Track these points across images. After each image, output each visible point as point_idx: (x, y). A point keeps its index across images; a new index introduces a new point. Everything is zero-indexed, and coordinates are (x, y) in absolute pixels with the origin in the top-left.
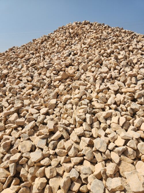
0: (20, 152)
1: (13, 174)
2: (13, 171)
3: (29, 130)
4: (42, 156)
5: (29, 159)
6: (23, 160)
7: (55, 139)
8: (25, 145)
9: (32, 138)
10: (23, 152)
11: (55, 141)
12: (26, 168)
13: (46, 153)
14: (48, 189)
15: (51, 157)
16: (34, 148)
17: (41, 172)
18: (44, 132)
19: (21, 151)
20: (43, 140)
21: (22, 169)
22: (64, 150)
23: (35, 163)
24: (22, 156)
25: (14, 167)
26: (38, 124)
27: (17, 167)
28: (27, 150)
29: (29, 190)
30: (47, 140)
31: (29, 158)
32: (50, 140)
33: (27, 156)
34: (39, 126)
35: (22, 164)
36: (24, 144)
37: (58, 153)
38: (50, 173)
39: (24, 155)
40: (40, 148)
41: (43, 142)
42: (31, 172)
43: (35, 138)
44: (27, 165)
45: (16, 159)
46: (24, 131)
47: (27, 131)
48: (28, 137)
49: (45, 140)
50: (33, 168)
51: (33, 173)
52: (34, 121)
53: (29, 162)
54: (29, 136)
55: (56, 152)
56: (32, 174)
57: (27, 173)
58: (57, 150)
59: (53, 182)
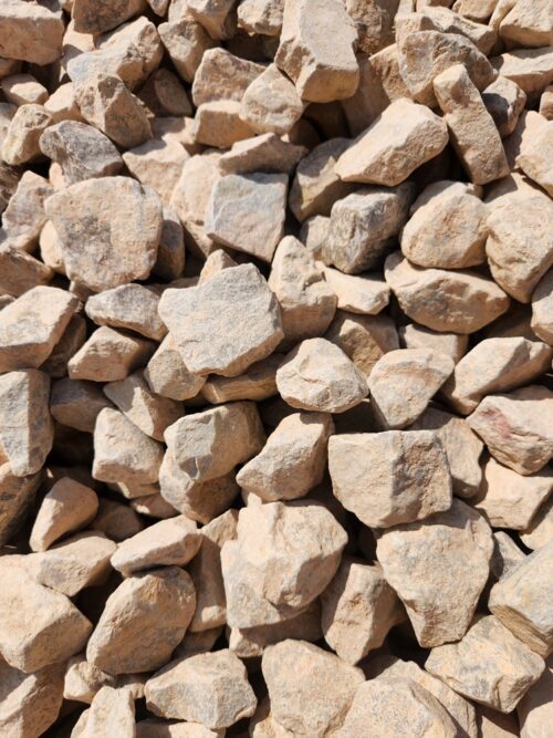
0: (58, 279)
1: (31, 464)
2: (25, 435)
3: (114, 82)
4: (276, 324)
5: (157, 344)
6: (102, 353)
7: (379, 178)
8: (93, 220)
9: (146, 165)
10: (90, 277)
11: (385, 196)
12: (141, 415)
13: (311, 301)
14: (365, 603)
15: (353, 331)
16: (178, 252)
17: (291, 468)
18: (265, 111)
19: (69, 270)
20: (259, 181)
21: (105, 418)
22: (476, 284)
23: (213, 377)
24: (83, 313)
25: (33, 406)
26: (180, 50)
27: (52, 399)
28: (123, 268)
29: (191, 586)
30: (293, 192)
31: (156, 337)
32: (318, 190)
33: (134, 315)
34: (197, 61)
35: (98, 379)
36: (82, 214)
37: (416, 302)
38: (398, 490)
39: (99, 308)
40: (236, 256)
41: (257, 203)
42: (188, 454)
43: (180, 166)
44: (138, 391)
45: (29, 338)
46: (68, 104)
47: (91, 103)
48: (109, 152)
49: (277, 189)
50: (206, 420)
51: (206, 460)
52: (143, 22)
53: (159, 370)
54: (122, 150)
55: (393, 296)
56: (203, 470)
57: (152, 450)
58: (403, 280)
59: (420, 566)
